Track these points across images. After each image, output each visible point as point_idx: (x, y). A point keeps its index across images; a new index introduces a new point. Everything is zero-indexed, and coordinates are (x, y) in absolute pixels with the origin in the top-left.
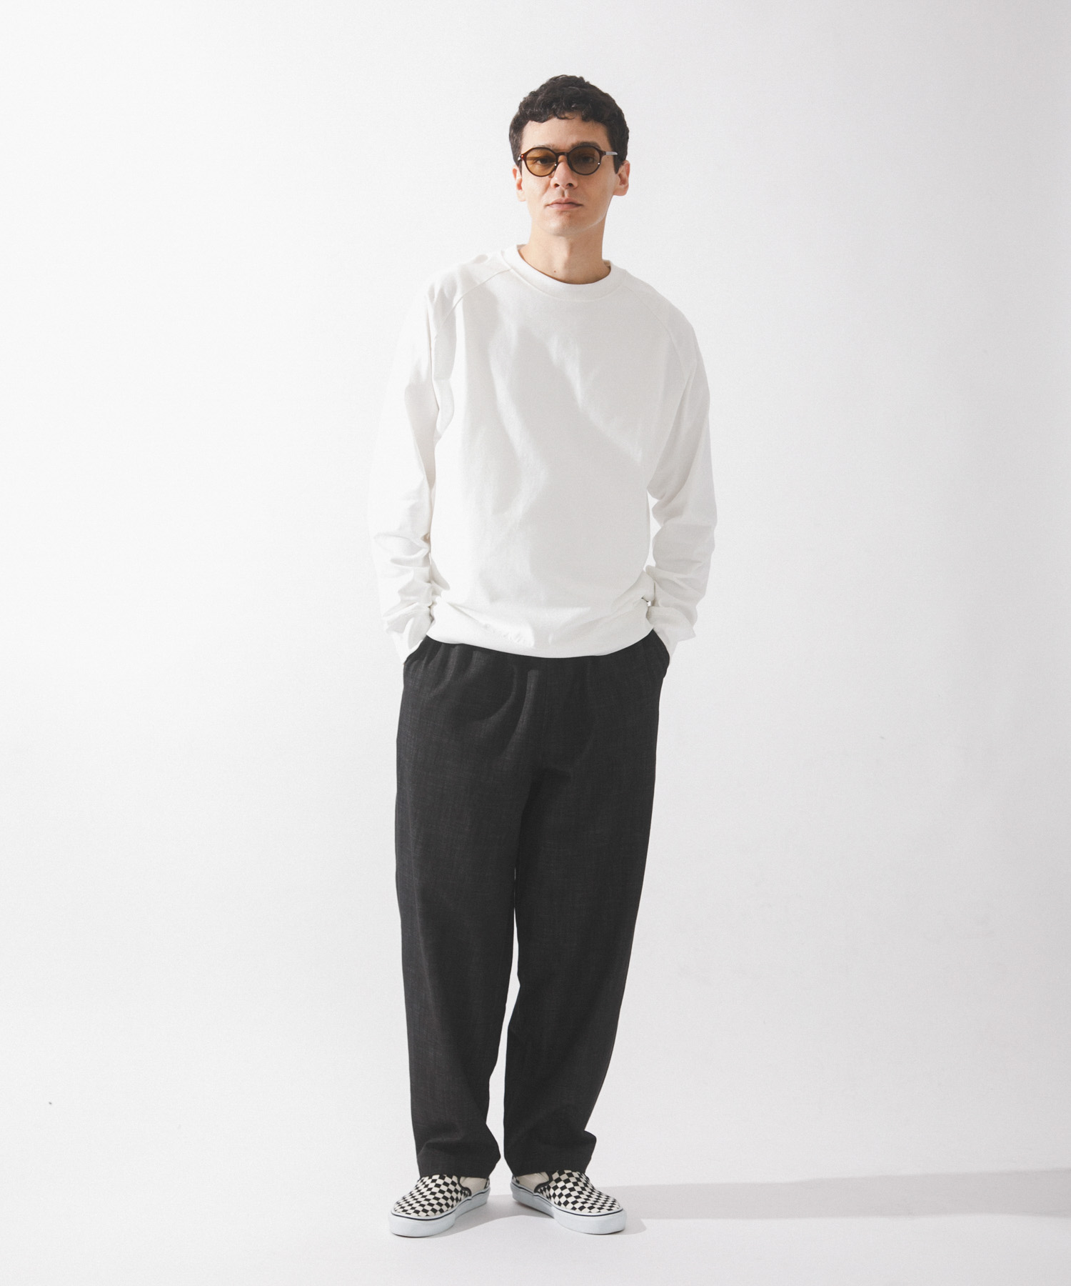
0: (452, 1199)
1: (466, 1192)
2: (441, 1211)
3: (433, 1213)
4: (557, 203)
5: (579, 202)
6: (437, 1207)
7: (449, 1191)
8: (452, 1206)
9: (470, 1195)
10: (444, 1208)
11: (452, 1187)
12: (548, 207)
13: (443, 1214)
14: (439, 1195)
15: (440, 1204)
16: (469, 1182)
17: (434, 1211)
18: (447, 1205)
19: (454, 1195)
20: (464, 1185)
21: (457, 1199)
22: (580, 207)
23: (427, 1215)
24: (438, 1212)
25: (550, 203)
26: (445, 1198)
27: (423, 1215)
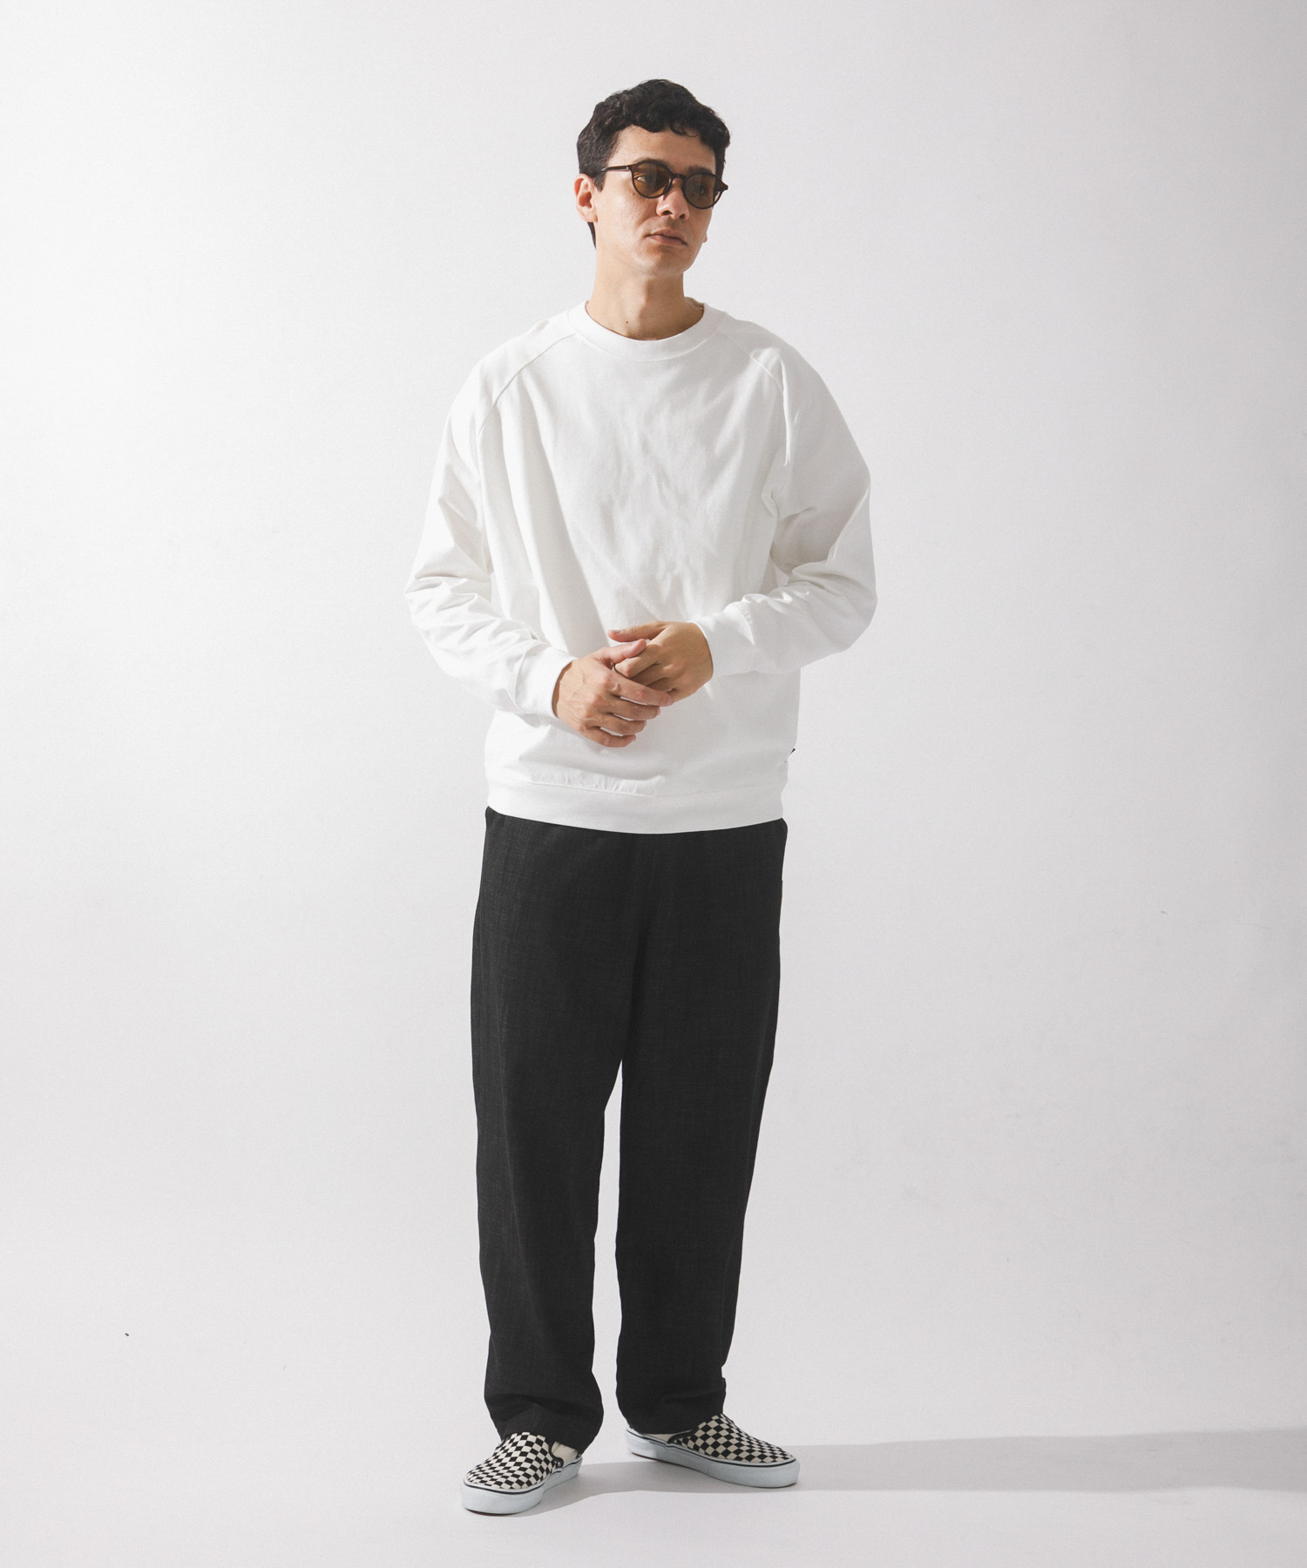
0: (542, 1469)
1: (559, 1463)
2: (529, 1484)
3: (519, 1486)
4: (661, 234)
5: (686, 240)
6: (524, 1479)
7: (538, 1460)
8: (542, 1479)
9: (561, 1467)
10: (532, 1480)
11: (541, 1456)
12: (648, 238)
13: (531, 1488)
14: (526, 1465)
15: (527, 1476)
16: (562, 1451)
17: (520, 1483)
18: (536, 1477)
19: (544, 1465)
20: (556, 1454)
21: (547, 1470)
22: (684, 246)
23: (511, 1488)
24: (525, 1485)
25: (653, 232)
26: (533, 1468)
27: (506, 1487)
